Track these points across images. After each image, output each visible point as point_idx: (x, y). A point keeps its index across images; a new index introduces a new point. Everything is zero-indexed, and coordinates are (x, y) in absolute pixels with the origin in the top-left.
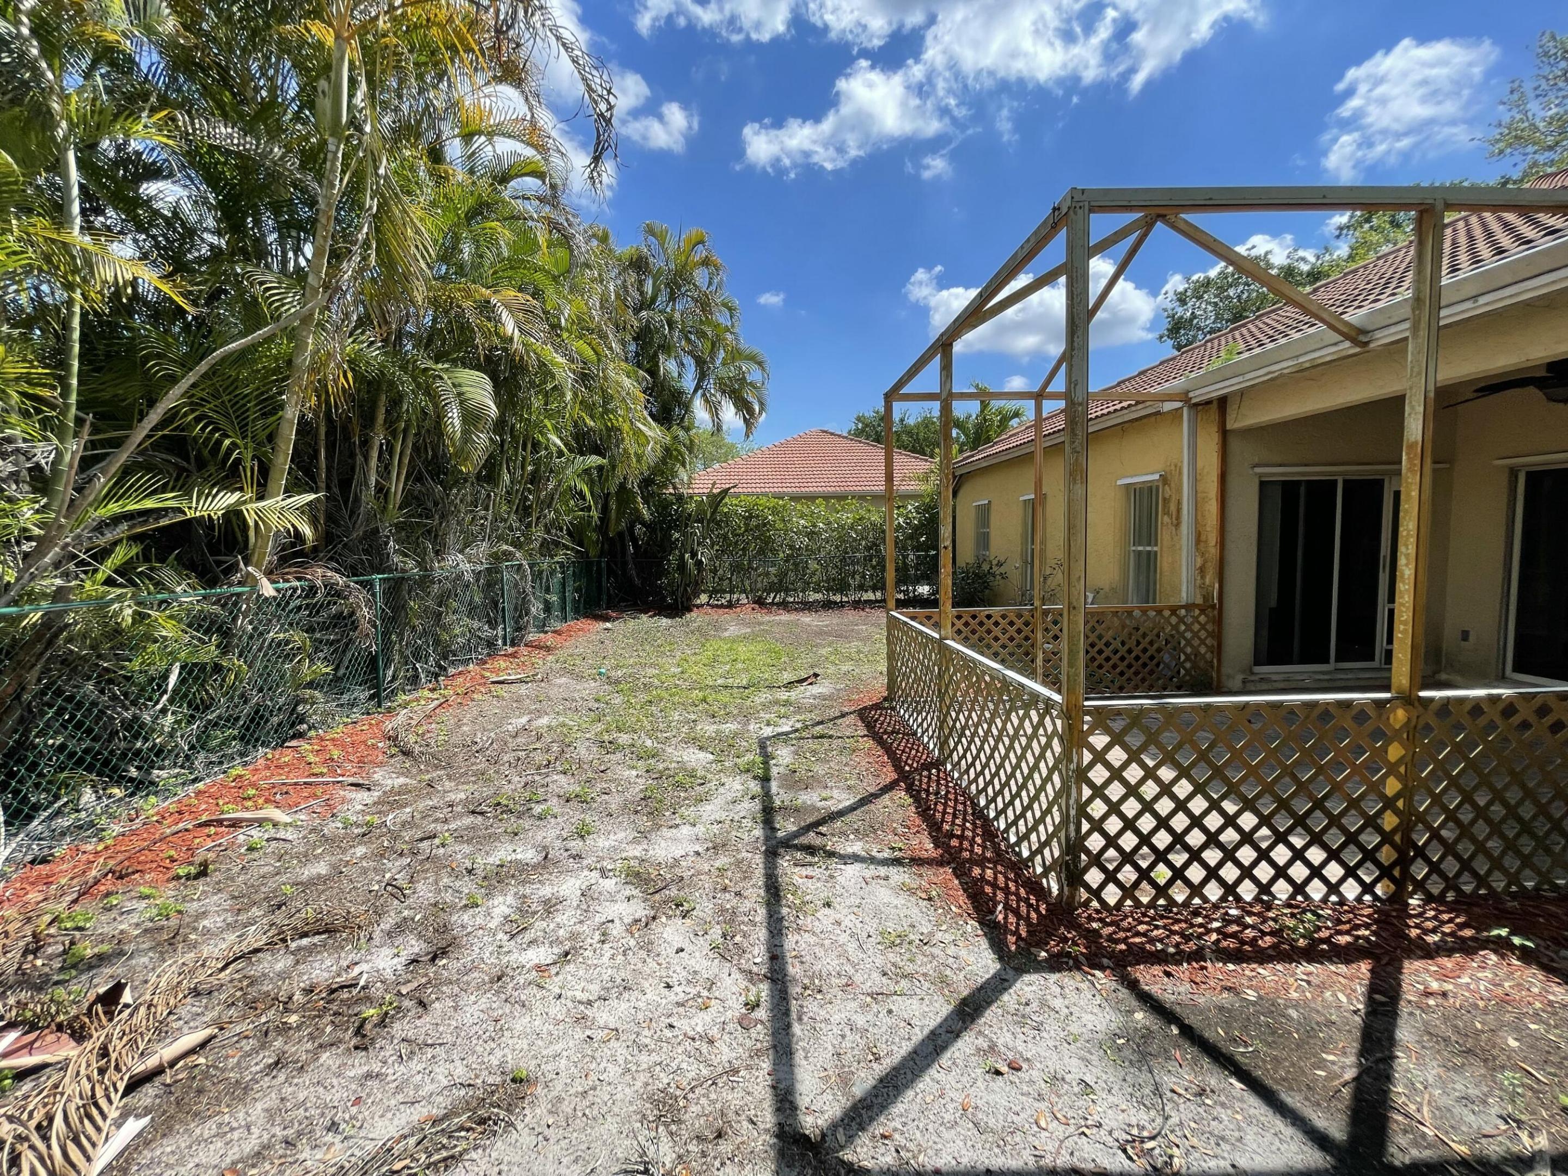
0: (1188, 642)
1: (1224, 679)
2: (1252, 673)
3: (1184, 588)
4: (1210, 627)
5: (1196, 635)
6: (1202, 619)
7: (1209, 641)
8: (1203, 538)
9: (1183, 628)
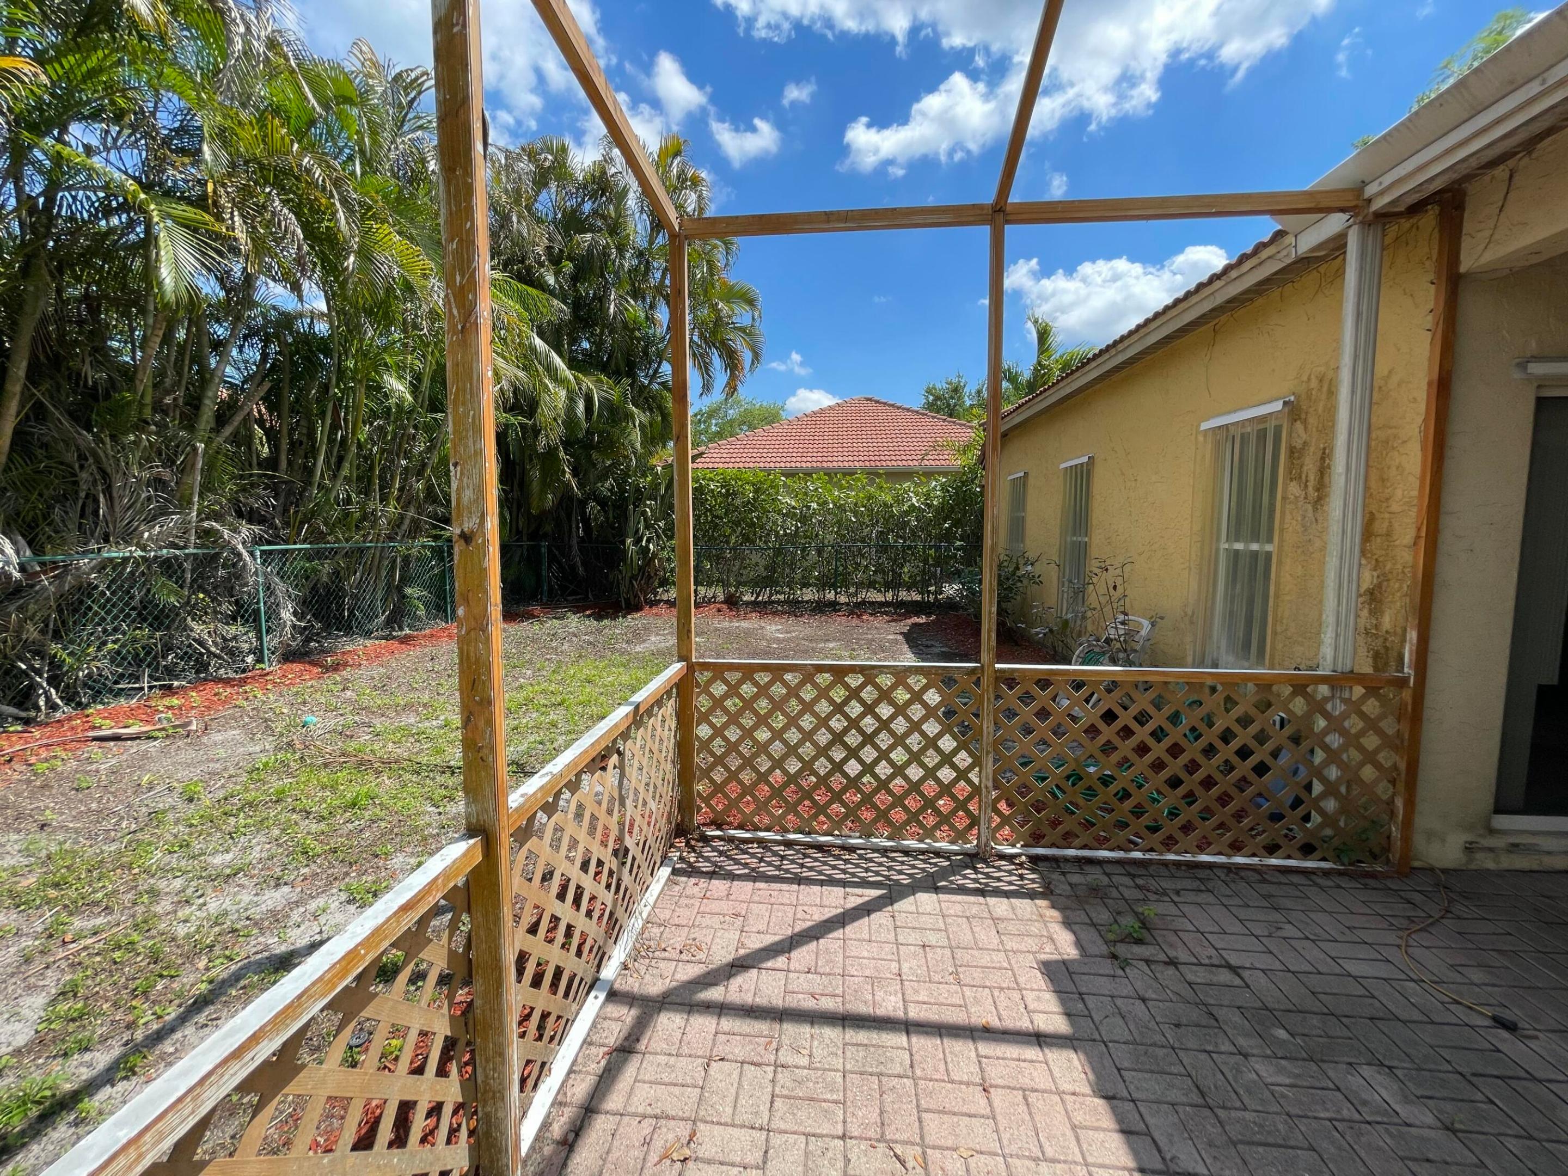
0: (1333, 756)
1: (1419, 841)
2: (1492, 831)
3: (1328, 637)
4: (1389, 726)
5: (1352, 740)
6: (1372, 707)
7: (1387, 758)
8: (1380, 527)
9: (1322, 723)
